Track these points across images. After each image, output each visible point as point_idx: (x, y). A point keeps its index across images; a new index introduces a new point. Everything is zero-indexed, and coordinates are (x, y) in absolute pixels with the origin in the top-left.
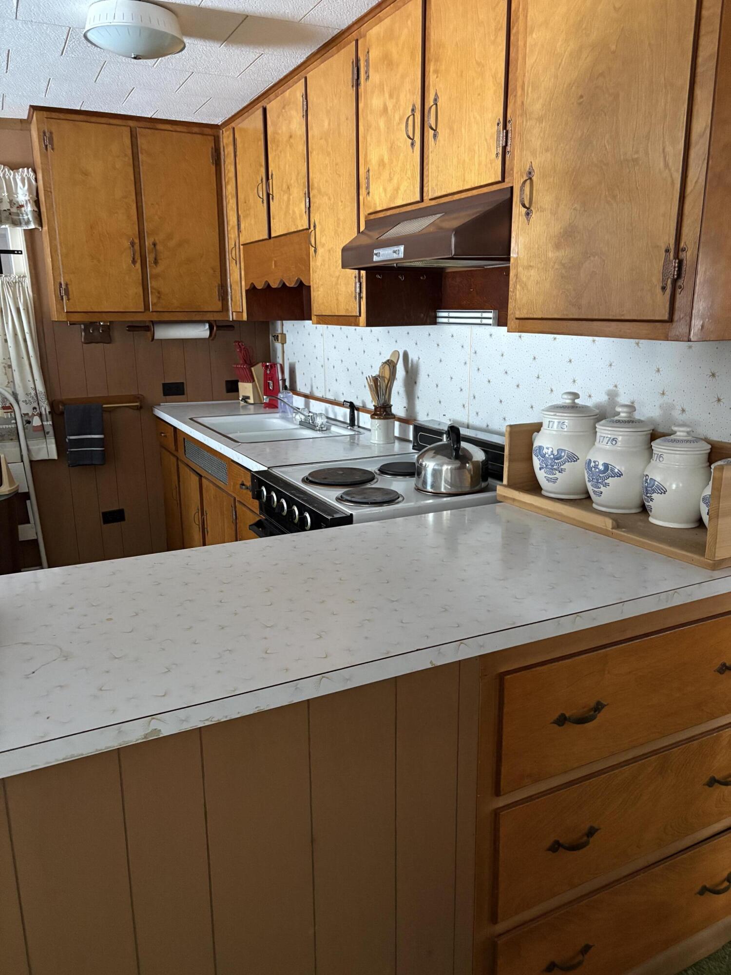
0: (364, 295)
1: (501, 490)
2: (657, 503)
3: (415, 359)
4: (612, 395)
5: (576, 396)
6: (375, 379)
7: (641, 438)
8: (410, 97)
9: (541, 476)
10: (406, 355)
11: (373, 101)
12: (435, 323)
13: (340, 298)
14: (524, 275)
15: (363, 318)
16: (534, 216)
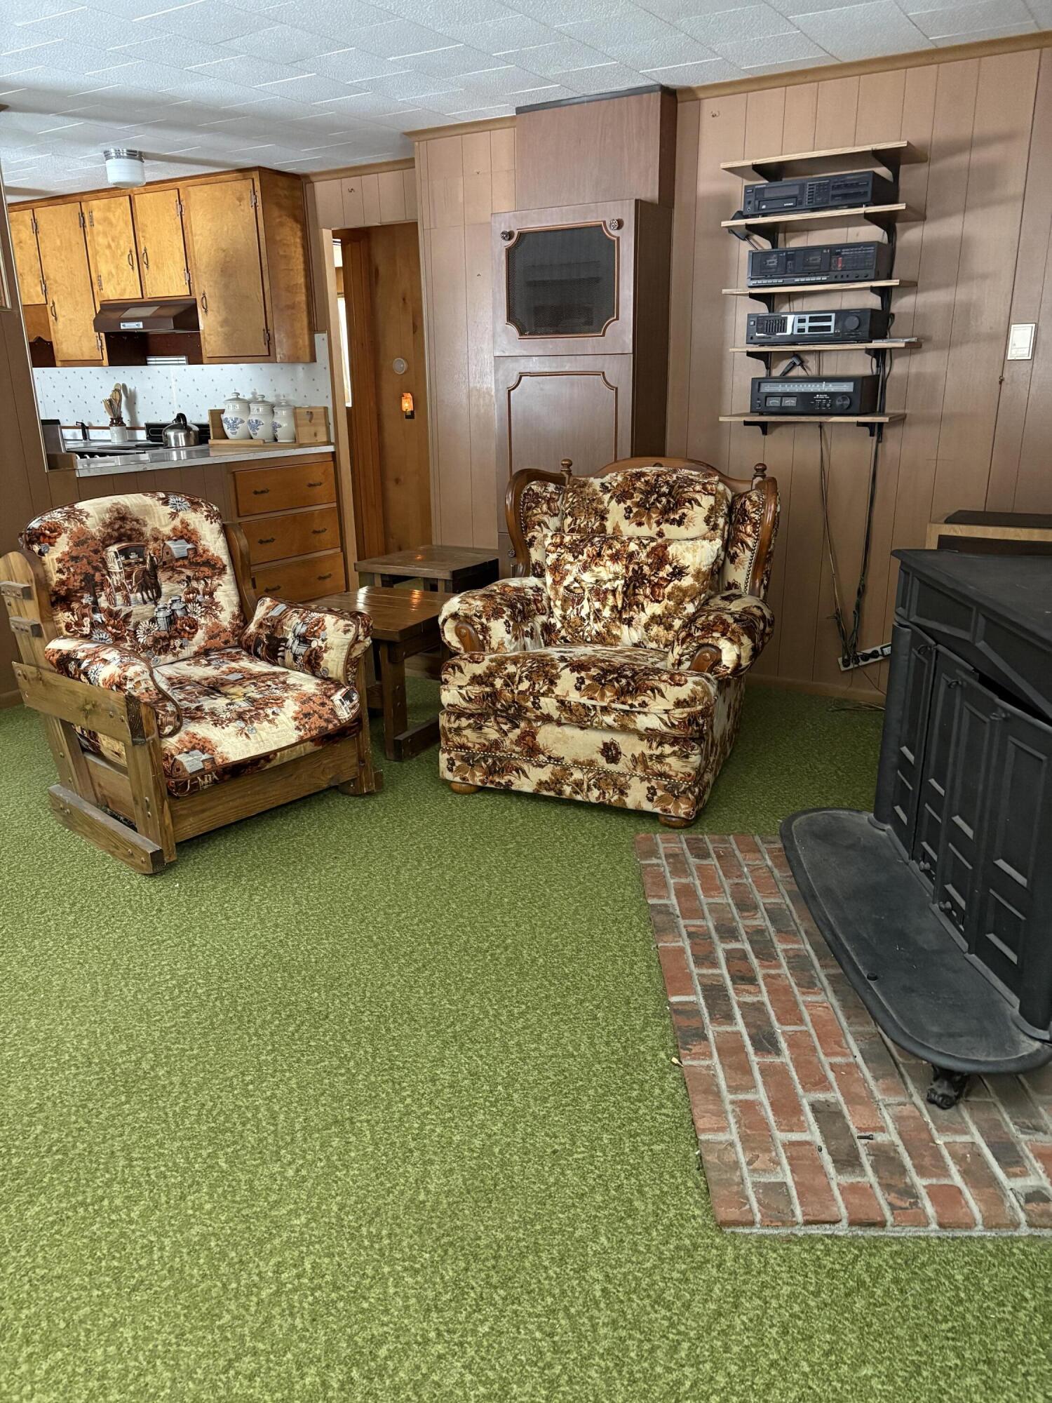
0: (105, 347)
1: (210, 442)
2: (279, 432)
3: (133, 388)
4: (254, 394)
5: (238, 394)
6: (110, 401)
7: (269, 408)
8: (126, 243)
9: (228, 432)
10: (124, 387)
11: (100, 239)
12: (147, 365)
13: (84, 349)
14: (208, 338)
15: (106, 361)
16: (209, 312)
